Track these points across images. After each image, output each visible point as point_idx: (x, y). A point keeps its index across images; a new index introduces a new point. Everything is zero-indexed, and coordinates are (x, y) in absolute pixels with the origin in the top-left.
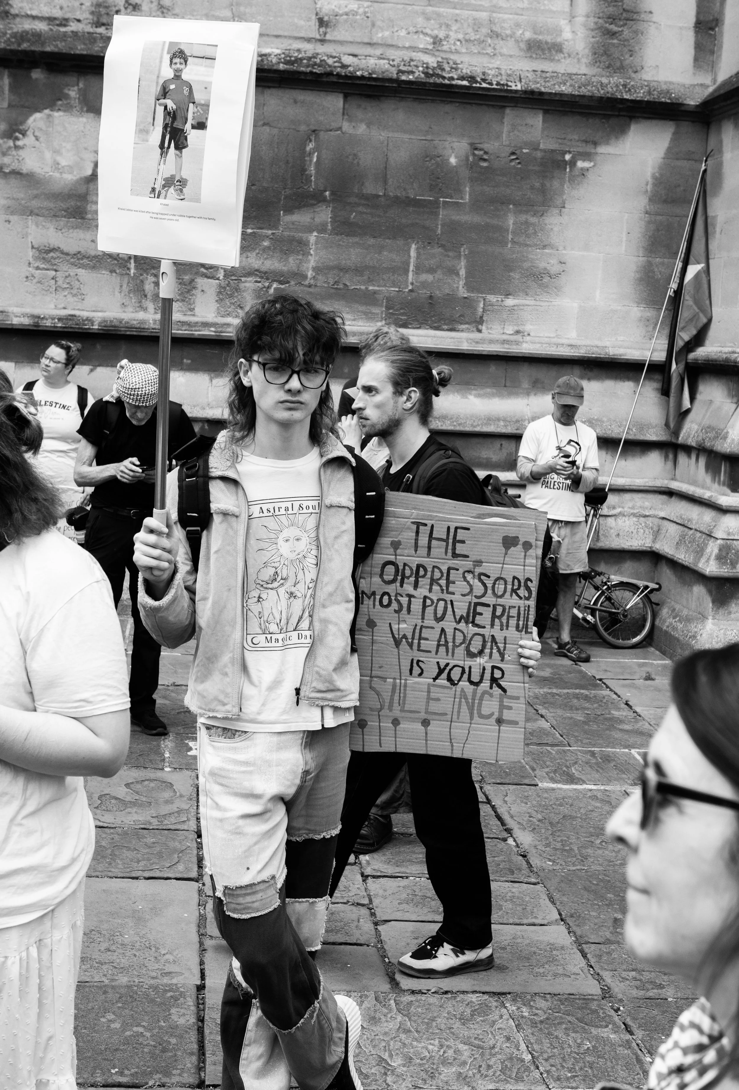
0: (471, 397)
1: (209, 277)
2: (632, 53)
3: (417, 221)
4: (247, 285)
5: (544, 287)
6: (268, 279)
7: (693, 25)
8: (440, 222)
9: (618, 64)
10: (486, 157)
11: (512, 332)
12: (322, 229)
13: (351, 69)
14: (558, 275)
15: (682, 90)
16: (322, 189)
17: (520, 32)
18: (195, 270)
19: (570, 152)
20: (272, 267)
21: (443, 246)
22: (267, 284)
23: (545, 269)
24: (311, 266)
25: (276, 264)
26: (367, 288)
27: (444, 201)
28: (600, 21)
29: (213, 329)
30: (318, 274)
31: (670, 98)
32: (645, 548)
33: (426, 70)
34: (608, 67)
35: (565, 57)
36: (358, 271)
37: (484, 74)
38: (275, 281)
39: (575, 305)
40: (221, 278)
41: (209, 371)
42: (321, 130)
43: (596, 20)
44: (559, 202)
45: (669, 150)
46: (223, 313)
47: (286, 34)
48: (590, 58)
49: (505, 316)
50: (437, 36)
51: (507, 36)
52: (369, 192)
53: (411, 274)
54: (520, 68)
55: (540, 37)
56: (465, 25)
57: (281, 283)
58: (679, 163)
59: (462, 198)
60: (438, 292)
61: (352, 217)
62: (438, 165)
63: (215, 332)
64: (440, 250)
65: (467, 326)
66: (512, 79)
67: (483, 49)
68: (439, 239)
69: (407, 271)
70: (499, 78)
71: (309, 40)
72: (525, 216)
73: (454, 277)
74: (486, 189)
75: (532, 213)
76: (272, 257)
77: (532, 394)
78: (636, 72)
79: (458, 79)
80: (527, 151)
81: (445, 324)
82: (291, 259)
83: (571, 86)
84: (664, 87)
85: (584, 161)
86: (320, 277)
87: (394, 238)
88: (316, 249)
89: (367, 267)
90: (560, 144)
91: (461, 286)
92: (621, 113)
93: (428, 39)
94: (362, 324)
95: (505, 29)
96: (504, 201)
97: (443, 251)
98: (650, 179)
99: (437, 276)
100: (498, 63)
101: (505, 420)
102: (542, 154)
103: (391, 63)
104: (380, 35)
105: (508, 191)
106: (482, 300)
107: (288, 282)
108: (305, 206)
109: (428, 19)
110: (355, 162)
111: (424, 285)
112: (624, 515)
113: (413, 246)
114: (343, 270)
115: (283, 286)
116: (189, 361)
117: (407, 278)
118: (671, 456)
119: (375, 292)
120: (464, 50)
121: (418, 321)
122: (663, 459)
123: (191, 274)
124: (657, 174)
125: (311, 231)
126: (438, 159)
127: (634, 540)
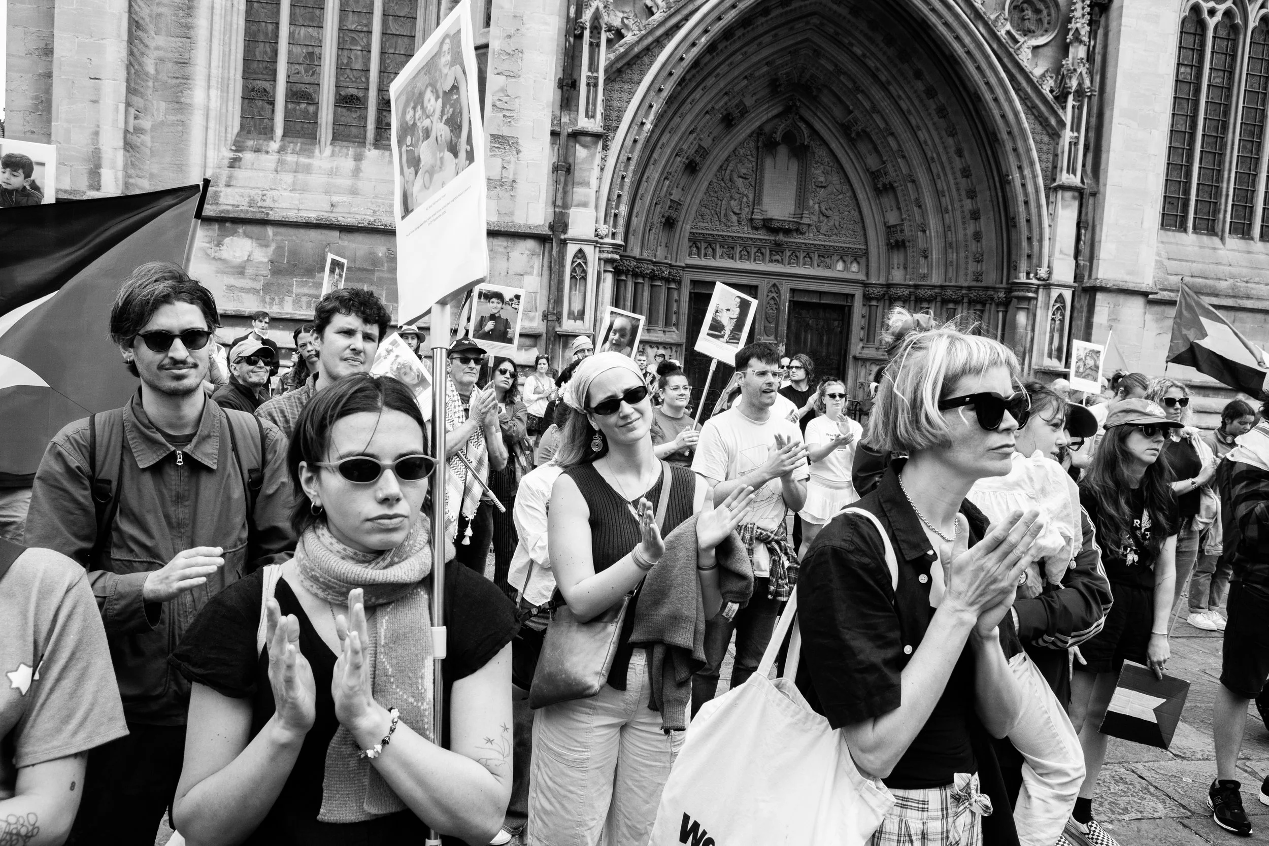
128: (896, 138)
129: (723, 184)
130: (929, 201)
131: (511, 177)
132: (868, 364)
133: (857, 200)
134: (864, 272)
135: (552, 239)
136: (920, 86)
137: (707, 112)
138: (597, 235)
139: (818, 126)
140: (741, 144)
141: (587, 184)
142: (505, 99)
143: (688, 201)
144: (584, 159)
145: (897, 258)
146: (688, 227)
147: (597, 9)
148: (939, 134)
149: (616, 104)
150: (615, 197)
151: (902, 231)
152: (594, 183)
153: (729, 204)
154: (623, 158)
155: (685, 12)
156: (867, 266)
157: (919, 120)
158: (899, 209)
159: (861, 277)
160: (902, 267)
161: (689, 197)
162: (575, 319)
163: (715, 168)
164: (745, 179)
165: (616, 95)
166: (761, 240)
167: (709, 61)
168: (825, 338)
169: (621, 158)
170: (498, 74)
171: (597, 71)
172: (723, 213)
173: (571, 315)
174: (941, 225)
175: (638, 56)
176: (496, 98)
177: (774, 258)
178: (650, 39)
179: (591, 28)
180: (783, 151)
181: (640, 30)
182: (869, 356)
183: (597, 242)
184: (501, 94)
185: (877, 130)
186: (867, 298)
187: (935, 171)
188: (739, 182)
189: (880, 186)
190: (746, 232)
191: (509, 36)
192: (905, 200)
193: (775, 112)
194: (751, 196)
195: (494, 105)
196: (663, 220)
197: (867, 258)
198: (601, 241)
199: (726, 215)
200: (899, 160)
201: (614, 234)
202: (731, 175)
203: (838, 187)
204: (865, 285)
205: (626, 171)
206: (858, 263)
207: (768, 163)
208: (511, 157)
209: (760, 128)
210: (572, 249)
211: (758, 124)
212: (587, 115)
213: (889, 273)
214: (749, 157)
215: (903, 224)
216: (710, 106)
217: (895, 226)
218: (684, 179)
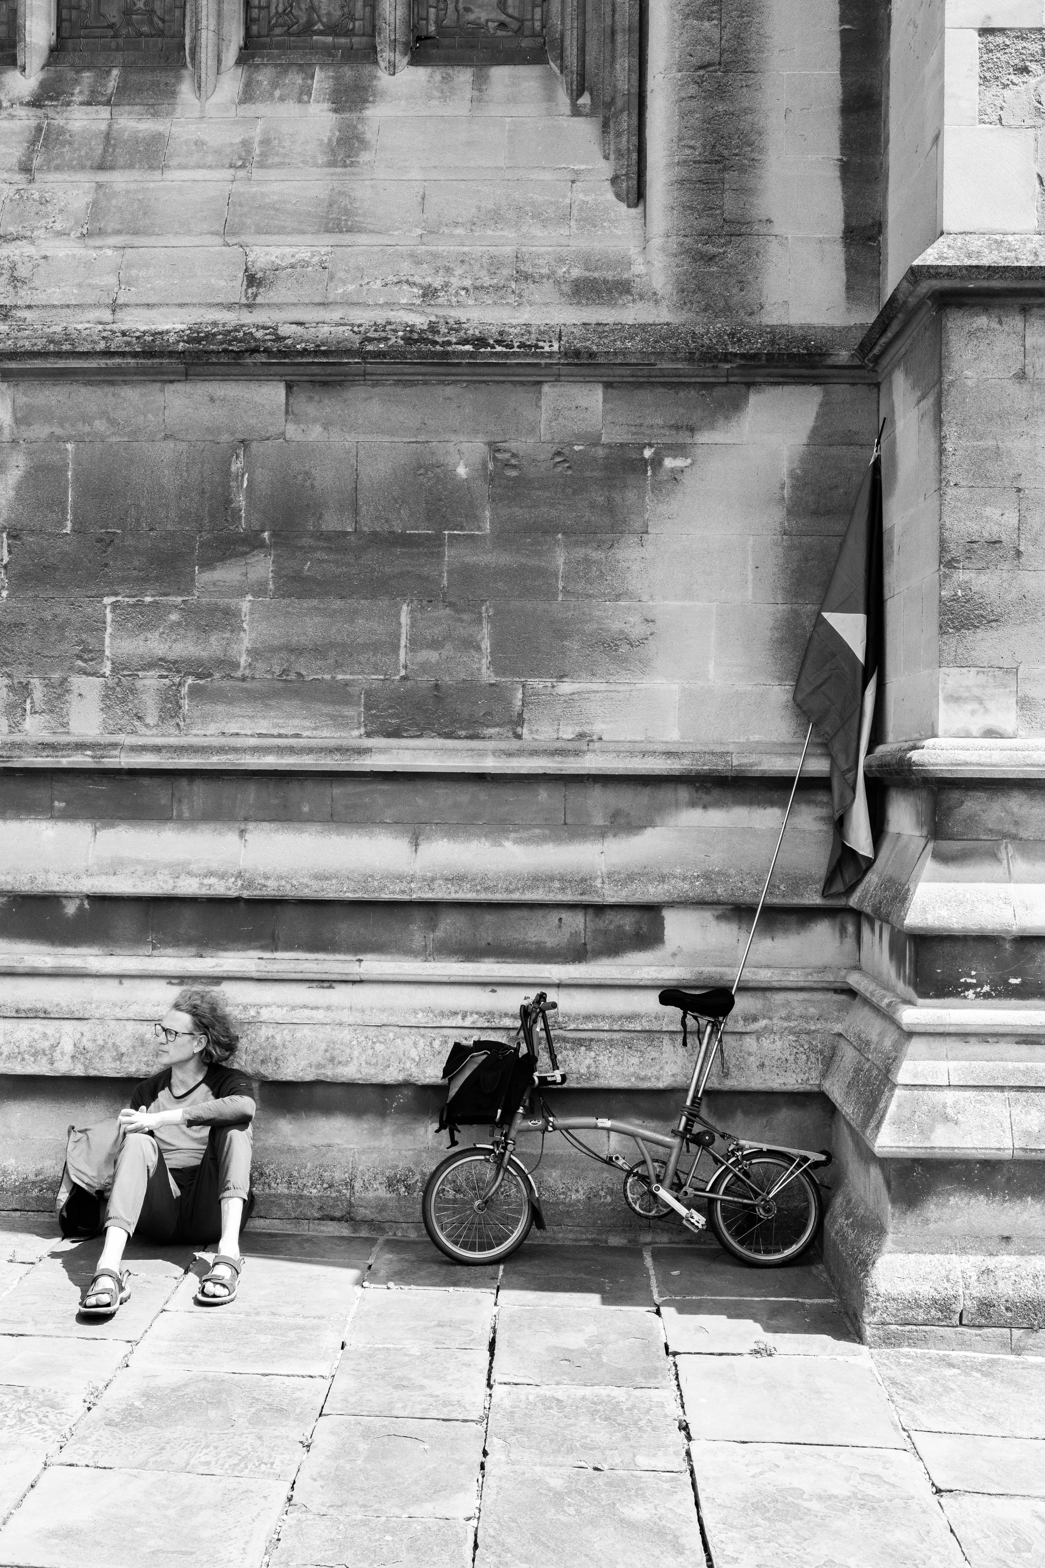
0: (508, 844)
1: (88, 674)
2: (742, 285)
3: (410, 568)
4: (147, 682)
5: (622, 661)
6: (179, 672)
7: (841, 235)
8: (445, 568)
9: (721, 304)
10: (513, 462)
11: (571, 736)
12: (259, 590)
13: (289, 342)
14: (643, 641)
15: (829, 335)
16: (257, 528)
17: (564, 270)
18: (67, 664)
19: (651, 445)
20: (185, 653)
21: (451, 605)
22: (177, 680)
23: (622, 632)
24: (244, 648)
25: (191, 648)
26: (334, 678)
27: (450, 536)
28: (687, 240)
29: (89, 753)
30: (257, 660)
31: (806, 348)
32: (808, 1088)
33: (408, 335)
34: (705, 310)
35: (634, 300)
36: (319, 651)
37: (501, 333)
38: (190, 674)
39: (675, 687)
40: (108, 673)
41: (93, 818)
42: (253, 440)
43: (681, 239)
44: (637, 525)
45: (815, 431)
46: (111, 728)
47: (195, 301)
48: (675, 298)
49: (558, 712)
50: (430, 286)
51: (542, 276)
52: (331, 528)
53: (402, 652)
54: (562, 322)
55: (596, 275)
56: (476, 267)
57: (199, 676)
58: (834, 451)
59: (479, 528)
60: (447, 678)
61: (306, 568)
62: (438, 479)
63: (92, 757)
64: (448, 611)
65: (497, 729)
66: (546, 337)
67: (502, 298)
68: (444, 594)
69: (396, 648)
70: (526, 337)
71: (230, 307)
72: (583, 550)
73: (473, 652)
74: (518, 511)
75: (595, 545)
76: (184, 637)
77: (610, 835)
78: (751, 314)
79: (456, 344)
80: (581, 447)
81: (461, 728)
82: (213, 639)
83: (642, 340)
84: (799, 333)
85: (675, 457)
86: (259, 665)
87: (374, 597)
88: (252, 621)
89: (332, 645)
90: (634, 434)
91: (484, 669)
92: (731, 379)
93: (415, 290)
94: (328, 735)
95: (540, 267)
96: (548, 529)
97: (452, 613)
98: (788, 481)
99: (445, 653)
100: (526, 316)
101: (562, 879)
102: (606, 451)
103: (356, 329)
104: (340, 291)
105: (554, 513)
106: (520, 686)
107: (210, 675)
108: (231, 556)
109: (419, 263)
110: (308, 483)
111: (424, 667)
112: (773, 1032)
113: (405, 607)
114: (296, 651)
115: (201, 682)
116: (63, 804)
117: (398, 659)
118: (851, 929)
119: (347, 684)
120: (471, 302)
121: (418, 726)
122: (838, 935)
123: (62, 670)
124: (798, 471)
125: (243, 595)
126: (438, 470)
127: (789, 1074)
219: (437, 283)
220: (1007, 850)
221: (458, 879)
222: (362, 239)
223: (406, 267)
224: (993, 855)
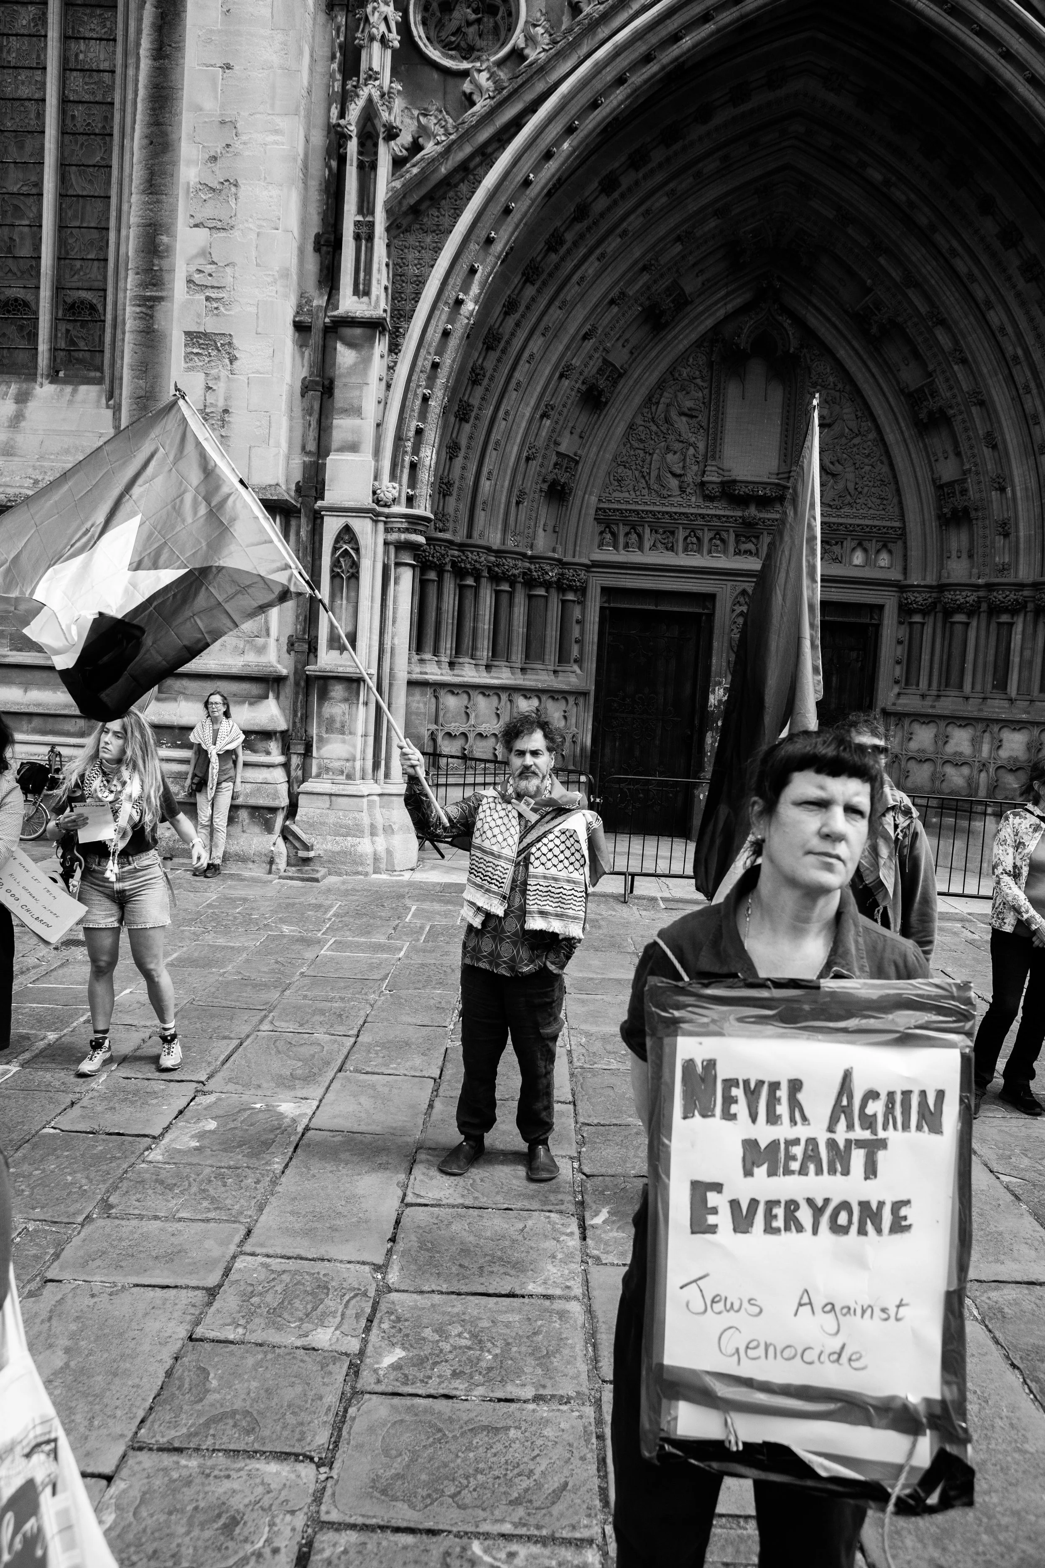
93: (31, 480)
109: (35, 469)
128: (949, 329)
129: (654, 428)
130: (1011, 437)
131: (221, 404)
132: (907, 722)
133: (885, 444)
134: (899, 568)
135: (299, 511)
136: (989, 227)
137: (612, 302)
138: (377, 502)
139: (813, 321)
140: (682, 359)
141: (357, 411)
142: (209, 268)
143: (592, 455)
144: (351, 367)
145: (958, 540)
146: (594, 499)
147: (370, 100)
148: (1027, 313)
149: (412, 270)
150: (412, 434)
151: (964, 492)
152: (370, 408)
153: (663, 458)
154: (424, 363)
155: (529, 96)
156: (905, 557)
157: (989, 291)
158: (958, 454)
159: (895, 575)
160: (965, 555)
161: (594, 449)
162: (342, 649)
163: (637, 400)
164: (692, 417)
165: (411, 256)
166: (719, 517)
167: (609, 209)
168: (834, 679)
169: (420, 363)
170: (196, 226)
171: (372, 213)
172: (654, 474)
173: (334, 642)
174: (1033, 473)
175: (447, 183)
176: (193, 268)
177: (744, 547)
178: (468, 149)
179: (360, 136)
180: (756, 370)
181: (447, 134)
182: (907, 709)
183: (379, 514)
184: (202, 261)
185: (915, 319)
186: (905, 611)
187: (1020, 380)
188: (682, 423)
189: (923, 415)
190: (694, 505)
191: (214, 159)
192: (969, 439)
193: (737, 302)
194: (701, 446)
195: (190, 281)
196: (545, 487)
197: (905, 543)
198: (386, 510)
199: (659, 477)
200: (956, 367)
201: (410, 500)
202: (667, 411)
203: (853, 425)
204: (901, 588)
205: (430, 386)
206: (890, 552)
207: (732, 390)
208: (221, 369)
209: (716, 329)
210: (332, 526)
211: (709, 323)
212: (356, 292)
213: (941, 566)
214: (699, 381)
215: (964, 481)
216: (617, 290)
217: (951, 484)
218: (583, 418)
219: (40, 478)
220: (181, 697)
221: (39, 705)
222: (16, 459)
223: (30, 471)
224: (175, 700)
